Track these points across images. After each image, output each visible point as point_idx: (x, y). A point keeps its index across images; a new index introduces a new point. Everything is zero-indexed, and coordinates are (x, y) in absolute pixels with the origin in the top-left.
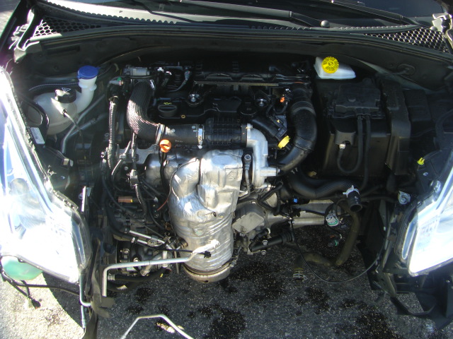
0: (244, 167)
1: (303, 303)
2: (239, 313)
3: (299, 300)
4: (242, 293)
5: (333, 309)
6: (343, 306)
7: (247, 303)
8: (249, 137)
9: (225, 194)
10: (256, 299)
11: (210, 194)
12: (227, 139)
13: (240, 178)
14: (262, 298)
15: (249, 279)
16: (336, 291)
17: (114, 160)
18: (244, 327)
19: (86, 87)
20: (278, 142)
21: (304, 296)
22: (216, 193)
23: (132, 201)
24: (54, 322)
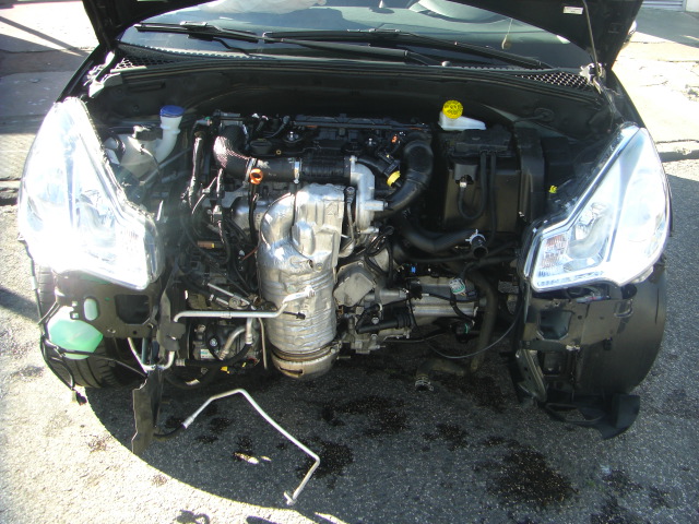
0: (345, 200)
1: (432, 439)
2: (345, 446)
3: (427, 436)
4: (351, 427)
5: (472, 446)
6: (487, 444)
7: (357, 437)
8: (352, 169)
9: (323, 236)
10: (368, 433)
11: (305, 234)
12: (327, 172)
13: (341, 215)
14: (376, 432)
15: (361, 412)
16: (478, 427)
17: (195, 197)
18: (351, 461)
19: (169, 128)
20: (387, 178)
21: (434, 431)
22: (312, 233)
23: (213, 246)
24: (98, 449)
